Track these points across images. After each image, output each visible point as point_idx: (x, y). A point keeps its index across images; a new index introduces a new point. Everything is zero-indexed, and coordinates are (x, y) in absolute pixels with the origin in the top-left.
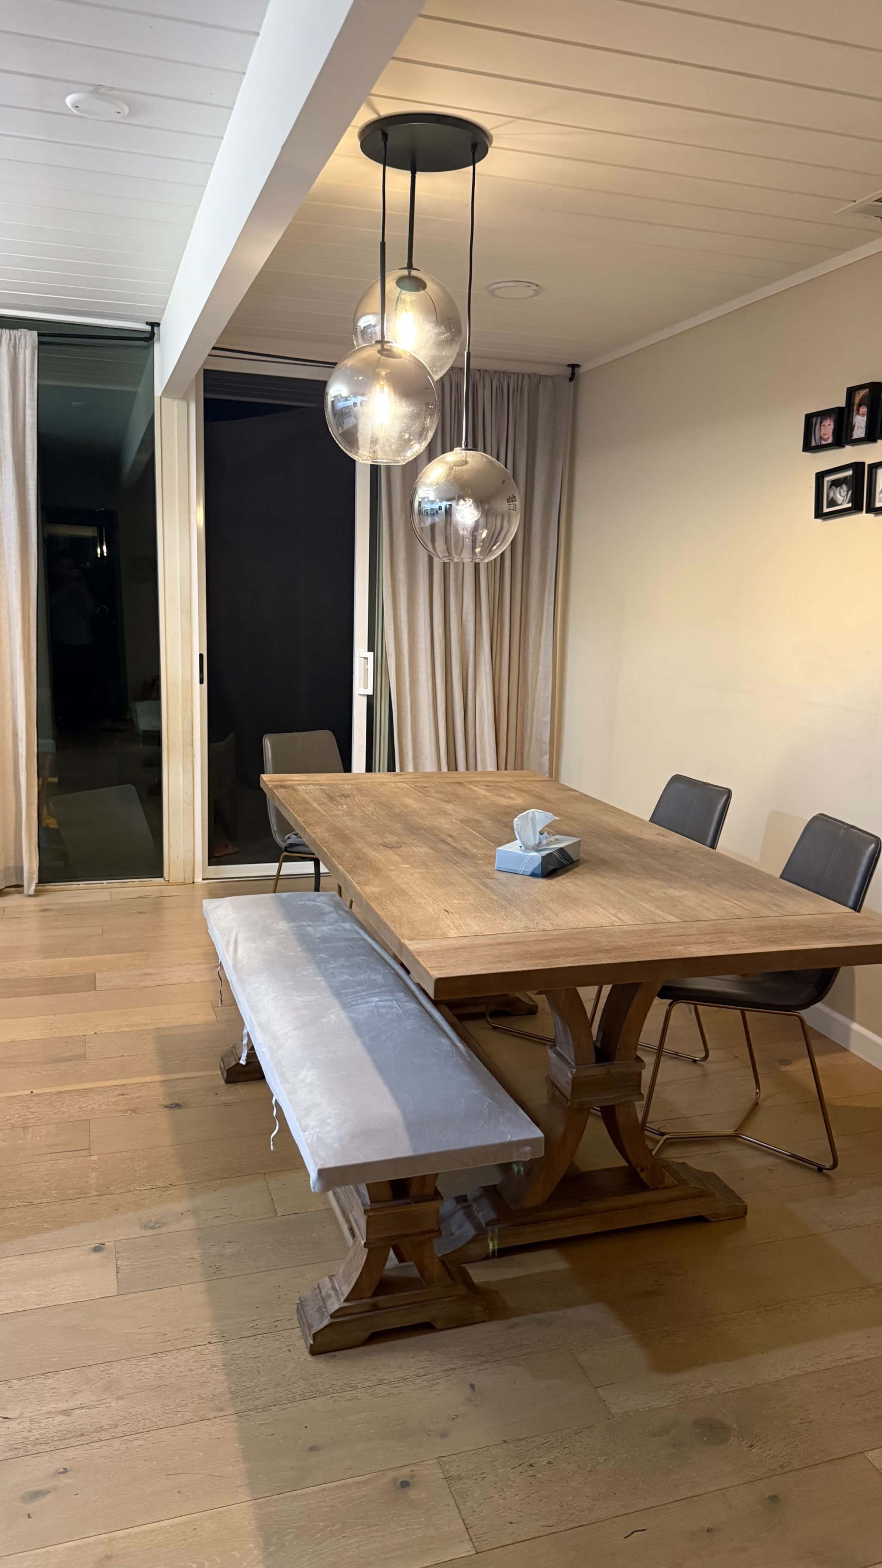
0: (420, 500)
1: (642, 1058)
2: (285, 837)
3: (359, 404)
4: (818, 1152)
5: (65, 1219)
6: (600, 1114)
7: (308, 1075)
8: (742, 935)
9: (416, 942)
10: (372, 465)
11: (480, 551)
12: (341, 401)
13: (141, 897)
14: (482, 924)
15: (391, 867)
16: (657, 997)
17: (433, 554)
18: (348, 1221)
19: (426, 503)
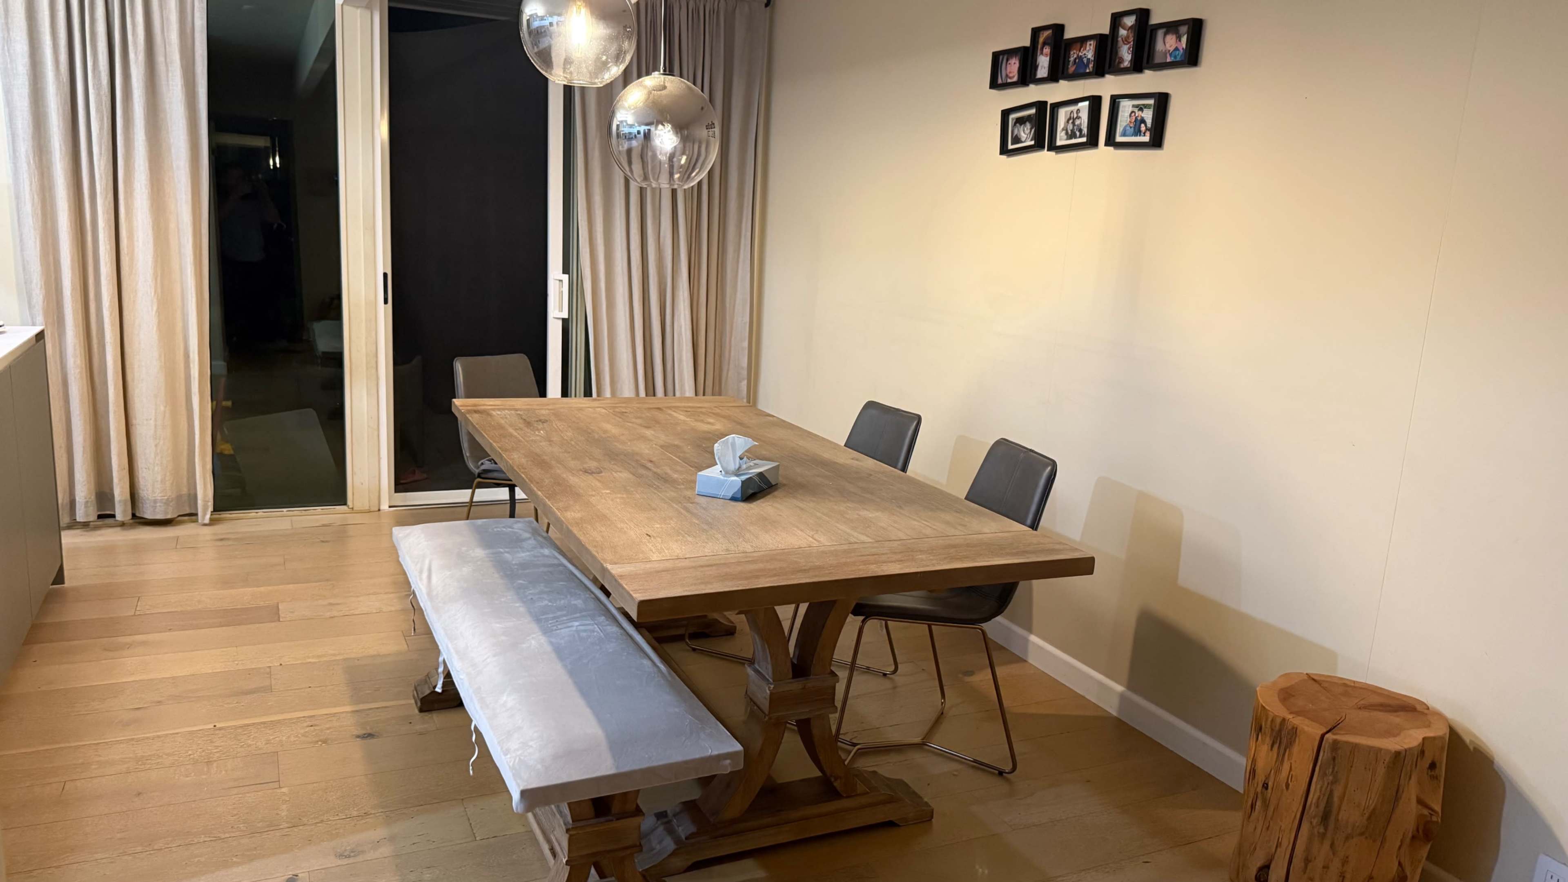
0: (618, 123)
1: (837, 673)
2: (478, 462)
3: (555, 23)
4: (998, 756)
5: (255, 852)
6: (796, 728)
7: (509, 700)
8: (929, 553)
9: (620, 565)
10: (565, 86)
11: (679, 178)
12: (536, 21)
13: (324, 526)
14: (684, 547)
15: (590, 493)
16: (850, 615)
17: (630, 178)
18: (549, 841)
19: (624, 127)
